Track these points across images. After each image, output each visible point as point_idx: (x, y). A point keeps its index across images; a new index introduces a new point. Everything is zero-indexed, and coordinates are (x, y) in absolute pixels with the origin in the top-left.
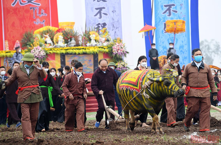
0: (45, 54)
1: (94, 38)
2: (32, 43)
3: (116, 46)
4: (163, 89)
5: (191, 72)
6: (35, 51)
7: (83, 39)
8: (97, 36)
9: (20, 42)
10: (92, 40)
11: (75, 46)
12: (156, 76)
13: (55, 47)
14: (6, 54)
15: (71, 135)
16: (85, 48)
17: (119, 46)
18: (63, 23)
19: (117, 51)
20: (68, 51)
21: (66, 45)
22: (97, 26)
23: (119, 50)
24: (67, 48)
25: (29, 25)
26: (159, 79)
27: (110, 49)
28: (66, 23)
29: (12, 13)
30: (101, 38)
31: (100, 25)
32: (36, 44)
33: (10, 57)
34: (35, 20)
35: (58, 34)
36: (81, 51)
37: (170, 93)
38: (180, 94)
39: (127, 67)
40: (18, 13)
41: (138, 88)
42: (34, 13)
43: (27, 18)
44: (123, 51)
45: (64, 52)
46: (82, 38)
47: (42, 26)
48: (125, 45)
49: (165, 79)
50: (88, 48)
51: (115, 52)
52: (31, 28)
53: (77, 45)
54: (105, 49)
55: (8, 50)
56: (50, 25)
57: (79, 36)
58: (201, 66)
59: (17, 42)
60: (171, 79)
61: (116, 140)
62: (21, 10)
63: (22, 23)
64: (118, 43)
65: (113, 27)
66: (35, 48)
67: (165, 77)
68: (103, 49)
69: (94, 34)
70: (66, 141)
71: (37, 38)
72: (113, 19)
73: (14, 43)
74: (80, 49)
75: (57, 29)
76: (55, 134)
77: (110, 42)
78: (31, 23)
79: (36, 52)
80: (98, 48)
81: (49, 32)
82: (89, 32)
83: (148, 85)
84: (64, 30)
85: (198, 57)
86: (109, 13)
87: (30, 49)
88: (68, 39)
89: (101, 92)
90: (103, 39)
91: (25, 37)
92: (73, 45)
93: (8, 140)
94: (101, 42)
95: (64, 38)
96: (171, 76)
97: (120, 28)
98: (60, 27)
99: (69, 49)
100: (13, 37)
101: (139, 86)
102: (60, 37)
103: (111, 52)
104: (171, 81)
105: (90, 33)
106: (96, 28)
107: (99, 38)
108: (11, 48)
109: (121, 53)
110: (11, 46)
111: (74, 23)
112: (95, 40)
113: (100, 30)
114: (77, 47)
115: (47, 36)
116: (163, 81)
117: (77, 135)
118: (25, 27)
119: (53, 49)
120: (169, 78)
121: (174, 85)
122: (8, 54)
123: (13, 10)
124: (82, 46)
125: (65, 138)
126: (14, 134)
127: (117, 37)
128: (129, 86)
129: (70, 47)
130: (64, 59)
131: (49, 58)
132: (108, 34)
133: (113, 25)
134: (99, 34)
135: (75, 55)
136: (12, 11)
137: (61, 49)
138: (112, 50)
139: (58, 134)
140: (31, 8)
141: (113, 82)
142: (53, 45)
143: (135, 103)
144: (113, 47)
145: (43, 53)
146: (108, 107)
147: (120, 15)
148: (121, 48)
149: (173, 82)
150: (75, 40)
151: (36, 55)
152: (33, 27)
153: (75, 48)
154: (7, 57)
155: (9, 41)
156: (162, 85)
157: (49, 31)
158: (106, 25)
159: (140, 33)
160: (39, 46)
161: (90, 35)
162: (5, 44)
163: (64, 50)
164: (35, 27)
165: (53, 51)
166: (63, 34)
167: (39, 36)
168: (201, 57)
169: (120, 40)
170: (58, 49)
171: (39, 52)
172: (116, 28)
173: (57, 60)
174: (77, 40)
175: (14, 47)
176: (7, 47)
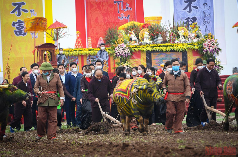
0: (130, 52)
1: (183, 34)
2: (116, 40)
3: (208, 42)
4: (147, 96)
5: (169, 79)
6: (119, 48)
7: (171, 36)
8: (186, 32)
9: (103, 39)
10: (181, 37)
11: (162, 43)
12: (141, 84)
13: (141, 44)
14: (89, 51)
15: (158, 140)
16: (172, 45)
17: (211, 43)
18: (149, 18)
19: (208, 48)
20: (154, 48)
21: (152, 42)
22: (186, 21)
23: (210, 47)
24: (153, 45)
25: (113, 20)
26: (143, 87)
27: (201, 46)
28: (152, 18)
29: (96, 8)
30: (190, 34)
31: (189, 20)
32: (121, 41)
33: (93, 55)
34: (119, 15)
35: (144, 30)
36: (169, 48)
37: (152, 100)
38: (161, 102)
39: (219, 66)
40: (101, 7)
41: (127, 95)
42: (118, 7)
43: (111, 12)
44: (215, 48)
45: (150, 49)
46: (170, 34)
47: (126, 22)
48: (217, 41)
49: (148, 87)
50: (176, 45)
51: (206, 49)
52: (115, 24)
53: (165, 41)
54: (194, 45)
55: (91, 48)
56: (135, 21)
57: (167, 32)
58: (178, 74)
59: (101, 39)
60: (154, 87)
61: (208, 146)
62: (104, 4)
63: (106, 18)
64: (210, 39)
65: (204, 21)
66: (119, 45)
67: (149, 86)
68: (193, 46)
69: (182, 29)
70: (152, 146)
71: (121, 35)
72: (204, 13)
73: (97, 40)
74: (168, 46)
75: (143, 24)
76: (140, 138)
77: (201, 38)
78: (115, 18)
79: (120, 50)
80: (187, 44)
81: (134, 28)
82: (177, 27)
83: (135, 92)
84: (150, 25)
85: (175, 67)
86: (200, 6)
87: (114, 46)
88: (154, 35)
89: (97, 100)
90: (193, 35)
91: (109, 34)
92: (160, 41)
93: (92, 143)
94: (191, 38)
95: (150, 35)
96: (154, 84)
97: (211, 23)
98: (145, 23)
99: (155, 46)
100: (97, 34)
101: (128, 93)
102: (146, 33)
103: (202, 49)
104: (153, 89)
105: (179, 28)
106: (185, 23)
107: (188, 34)
108: (94, 45)
109: (213, 50)
110: (94, 43)
111: (161, 18)
112: (184, 36)
113: (190, 25)
114: (164, 44)
115: (132, 32)
116: (146, 89)
117: (165, 140)
118: (109, 23)
119: (138, 47)
120: (152, 87)
121: (156, 93)
122: (92, 52)
123: (97, 4)
124: (169, 42)
125: (151, 142)
126: (98, 137)
127: (208, 32)
128: (121, 94)
129: (156, 43)
130: (150, 57)
131: (133, 56)
132: (198, 30)
133: (204, 19)
134: (188, 30)
135: (162, 53)
136: (95, 6)
137: (147, 46)
138: (203, 47)
139: (144, 138)
140: (115, 2)
141: (107, 89)
142: (139, 42)
143: (127, 109)
144: (204, 44)
145: (127, 51)
146: (104, 113)
147: (212, 8)
148: (213, 44)
149: (155, 90)
150: (162, 37)
151: (120, 53)
152: (117, 23)
153: (162, 45)
154: (90, 55)
155: (92, 37)
156: (146, 92)
157: (134, 26)
158: (197, 19)
159: (234, 28)
160: (123, 44)
161: (179, 31)
162: (88, 41)
163: (150, 47)
164: (119, 23)
165: (138, 48)
166: (149, 30)
167: (123, 32)
168: (178, 67)
169: (212, 37)
170: (144, 46)
171: (123, 49)
172: (207, 22)
173: (142, 58)
174: (164, 36)
175: (97, 44)
176: (90, 44)
